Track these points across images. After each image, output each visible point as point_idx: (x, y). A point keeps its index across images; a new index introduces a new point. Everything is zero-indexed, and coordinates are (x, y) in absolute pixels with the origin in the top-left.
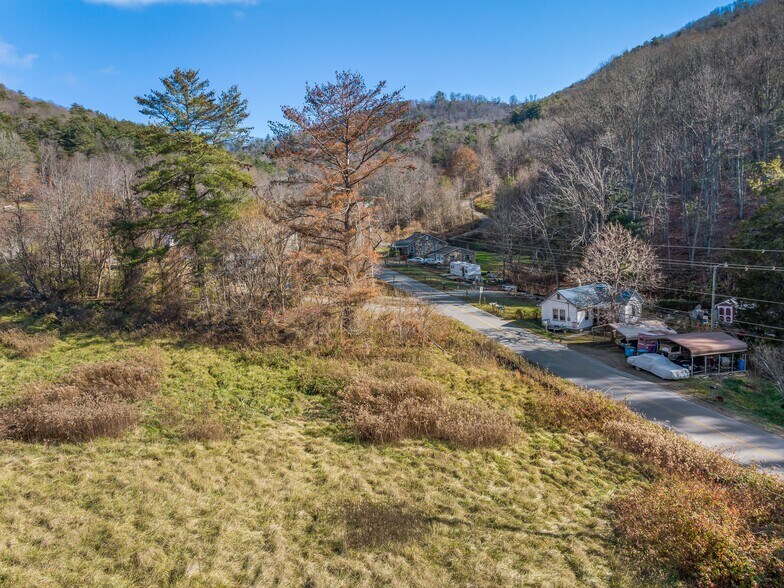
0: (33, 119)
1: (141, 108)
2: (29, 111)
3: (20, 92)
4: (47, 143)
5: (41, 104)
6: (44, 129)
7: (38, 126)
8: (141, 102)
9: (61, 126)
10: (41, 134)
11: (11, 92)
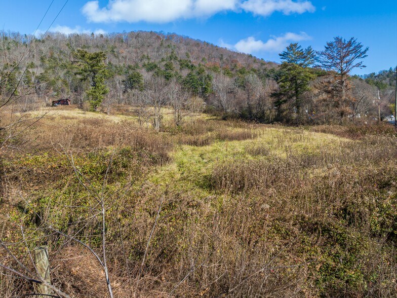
0: (265, 70)
1: (281, 57)
2: (264, 67)
3: (262, 59)
4: (269, 79)
5: (270, 63)
6: (269, 74)
7: (267, 72)
8: (280, 55)
9: (275, 71)
10: (268, 76)
11: (258, 59)
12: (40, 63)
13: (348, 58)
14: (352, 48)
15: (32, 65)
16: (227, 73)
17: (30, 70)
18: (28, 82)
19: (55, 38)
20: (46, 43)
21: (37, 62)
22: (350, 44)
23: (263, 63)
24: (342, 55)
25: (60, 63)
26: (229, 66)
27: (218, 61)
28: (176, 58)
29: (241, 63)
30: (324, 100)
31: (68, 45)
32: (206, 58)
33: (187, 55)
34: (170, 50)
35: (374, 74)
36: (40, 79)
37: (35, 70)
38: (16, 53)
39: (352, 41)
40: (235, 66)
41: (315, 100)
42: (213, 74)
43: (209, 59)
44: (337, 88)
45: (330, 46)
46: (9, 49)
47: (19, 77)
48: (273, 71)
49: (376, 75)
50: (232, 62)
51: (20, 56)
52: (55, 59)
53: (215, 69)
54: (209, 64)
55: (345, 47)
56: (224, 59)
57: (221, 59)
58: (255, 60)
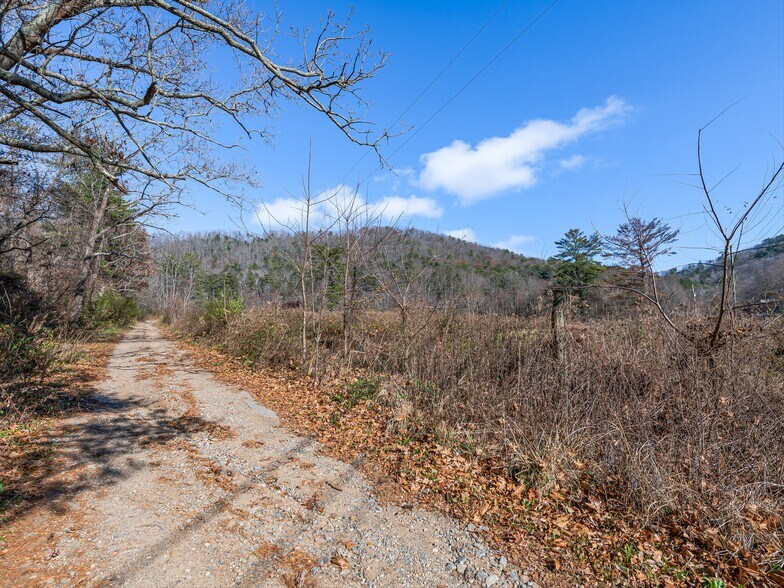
12: (263, 264)
13: (650, 243)
14: (654, 231)
15: (255, 267)
16: (479, 271)
17: (253, 272)
18: (252, 284)
19: (279, 236)
20: (270, 241)
21: (260, 263)
22: (652, 226)
23: (523, 259)
24: (642, 239)
25: (286, 264)
26: (481, 264)
27: (466, 258)
28: (416, 256)
29: (495, 260)
30: (620, 297)
31: (293, 244)
32: (453, 255)
33: (430, 252)
34: (409, 246)
35: (675, 269)
36: (263, 281)
37: (259, 272)
38: (237, 253)
39: (656, 222)
40: (489, 263)
41: (605, 298)
42: (463, 273)
43: (456, 256)
44: (637, 282)
45: (623, 229)
46: (229, 249)
47: (242, 279)
48: (537, 268)
49: (678, 270)
50: (484, 258)
51: (241, 256)
52: (279, 259)
53: (465, 267)
54: (455, 262)
55: (645, 230)
56: (475, 254)
57: (471, 255)
58: (513, 256)
